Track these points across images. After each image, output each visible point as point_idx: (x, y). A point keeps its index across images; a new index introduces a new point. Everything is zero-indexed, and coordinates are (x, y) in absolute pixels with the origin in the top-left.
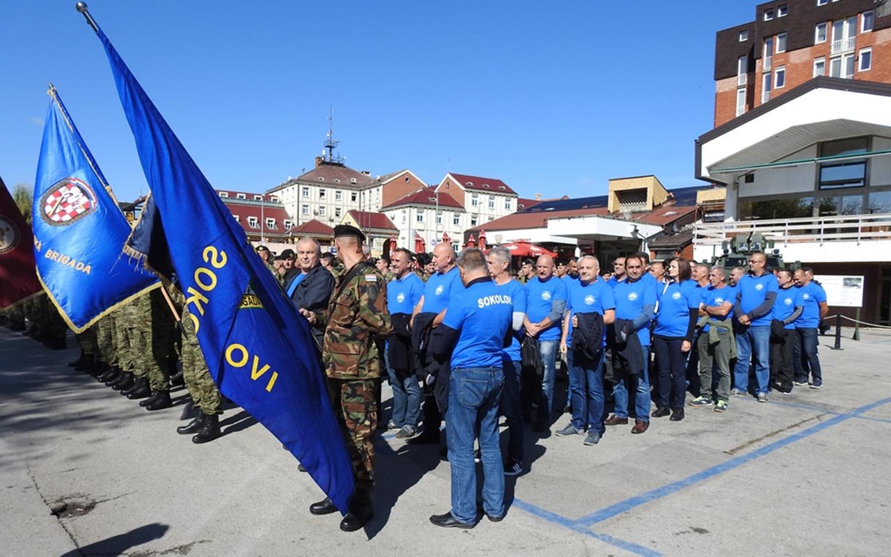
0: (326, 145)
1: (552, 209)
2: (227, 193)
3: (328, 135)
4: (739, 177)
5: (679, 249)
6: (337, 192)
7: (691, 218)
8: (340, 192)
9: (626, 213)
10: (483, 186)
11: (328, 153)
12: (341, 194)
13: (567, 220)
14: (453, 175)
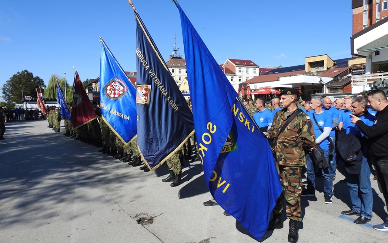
0: (174, 50)
1: (278, 72)
2: (134, 73)
3: (175, 46)
4: (372, 53)
5: (342, 87)
6: (179, 70)
7: (346, 73)
8: (181, 70)
9: (314, 72)
10: (243, 63)
11: (175, 53)
12: (181, 71)
13: (289, 77)
14: (230, 60)
